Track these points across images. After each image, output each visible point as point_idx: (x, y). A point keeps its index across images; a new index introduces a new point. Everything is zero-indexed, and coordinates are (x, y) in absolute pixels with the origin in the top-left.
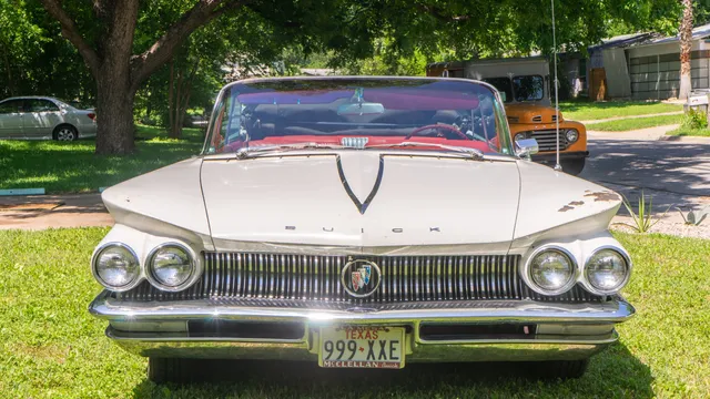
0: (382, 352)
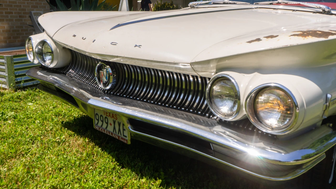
0: (119, 130)
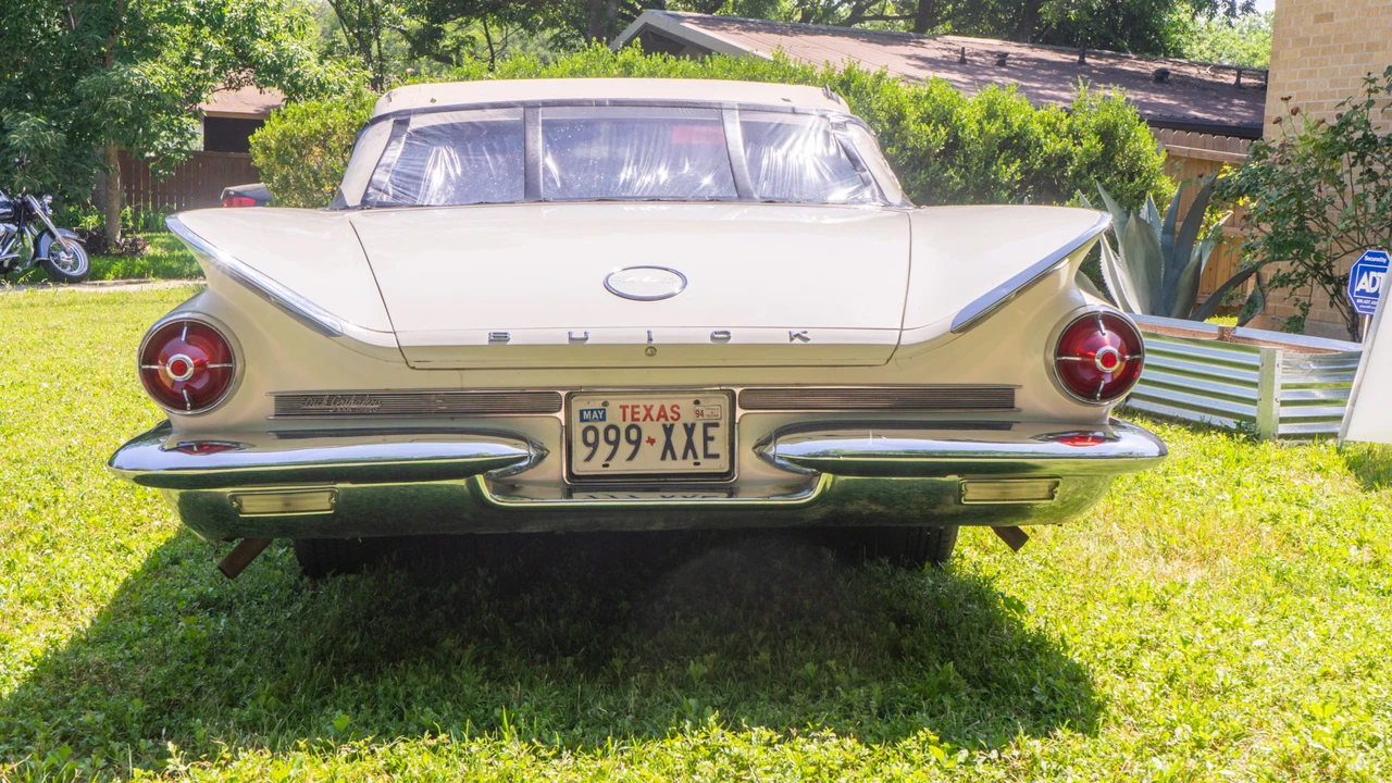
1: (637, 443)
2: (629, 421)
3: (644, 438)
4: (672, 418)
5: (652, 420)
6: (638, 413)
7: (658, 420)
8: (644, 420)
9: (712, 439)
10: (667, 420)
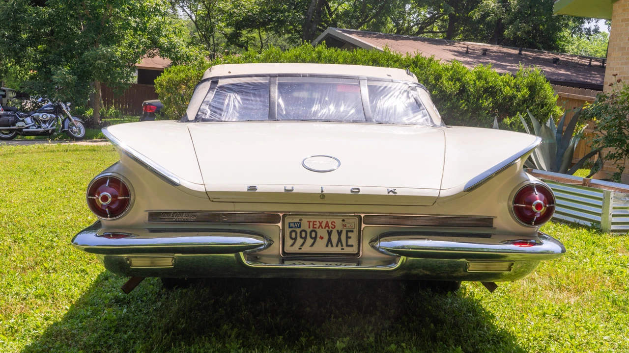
1: (315, 239)
2: (311, 228)
3: (318, 236)
4: (332, 227)
5: (322, 228)
6: (316, 225)
7: (325, 228)
8: (319, 228)
9: (350, 238)
10: (329, 228)
